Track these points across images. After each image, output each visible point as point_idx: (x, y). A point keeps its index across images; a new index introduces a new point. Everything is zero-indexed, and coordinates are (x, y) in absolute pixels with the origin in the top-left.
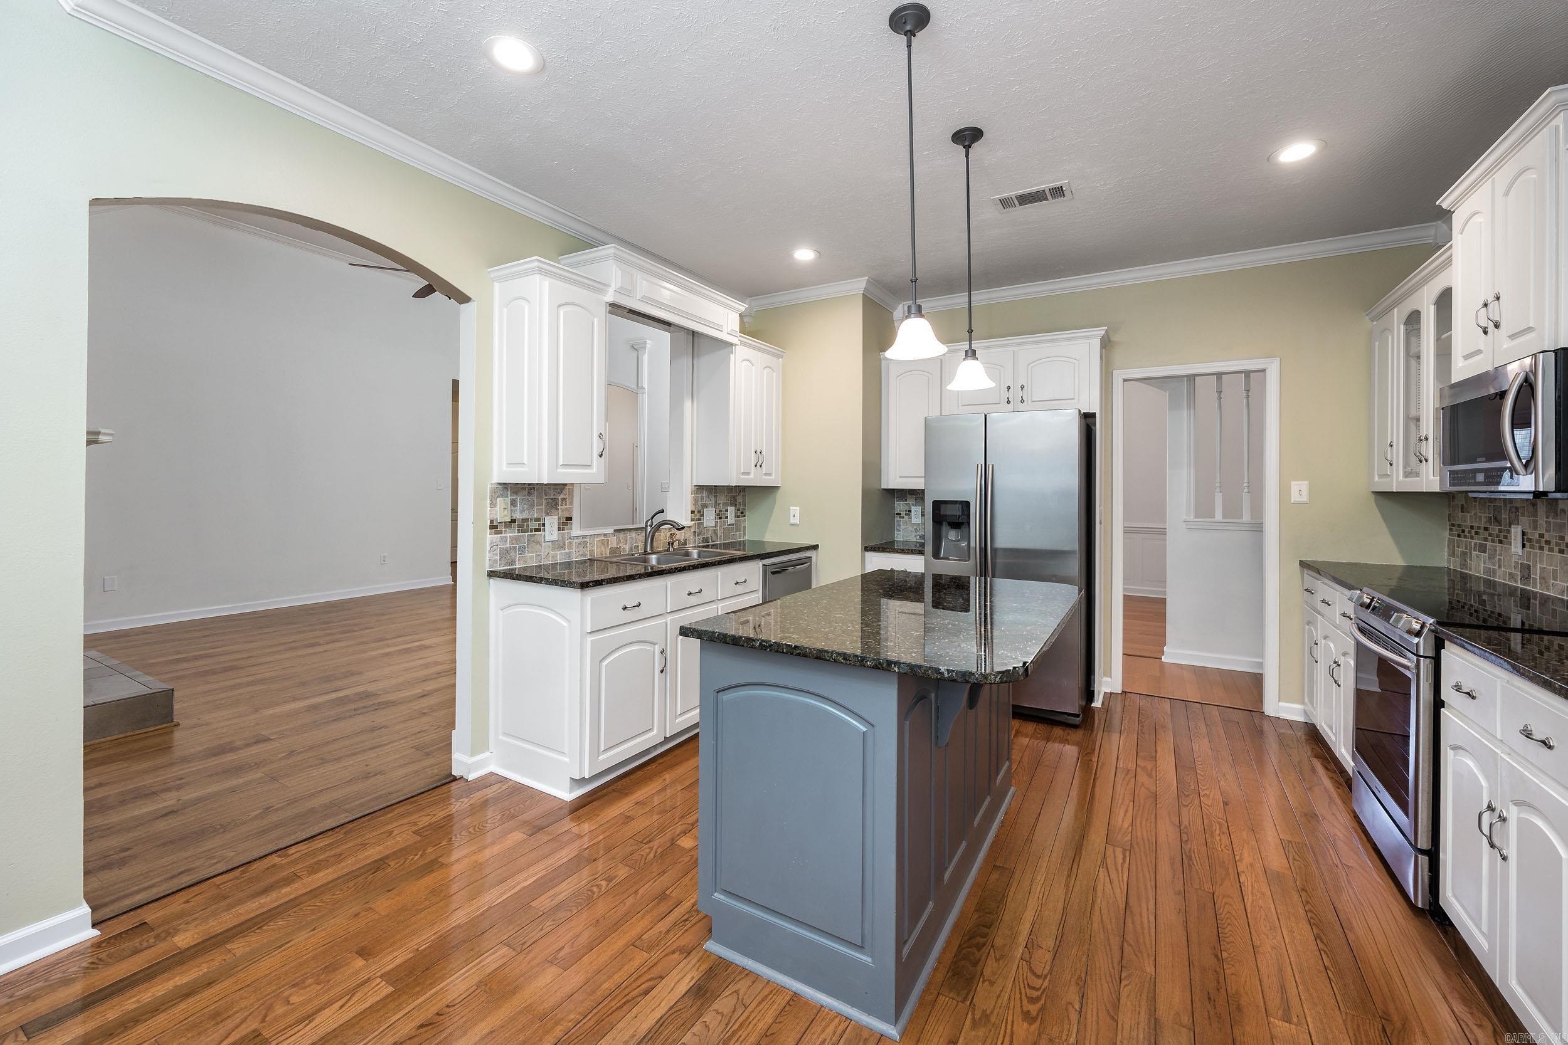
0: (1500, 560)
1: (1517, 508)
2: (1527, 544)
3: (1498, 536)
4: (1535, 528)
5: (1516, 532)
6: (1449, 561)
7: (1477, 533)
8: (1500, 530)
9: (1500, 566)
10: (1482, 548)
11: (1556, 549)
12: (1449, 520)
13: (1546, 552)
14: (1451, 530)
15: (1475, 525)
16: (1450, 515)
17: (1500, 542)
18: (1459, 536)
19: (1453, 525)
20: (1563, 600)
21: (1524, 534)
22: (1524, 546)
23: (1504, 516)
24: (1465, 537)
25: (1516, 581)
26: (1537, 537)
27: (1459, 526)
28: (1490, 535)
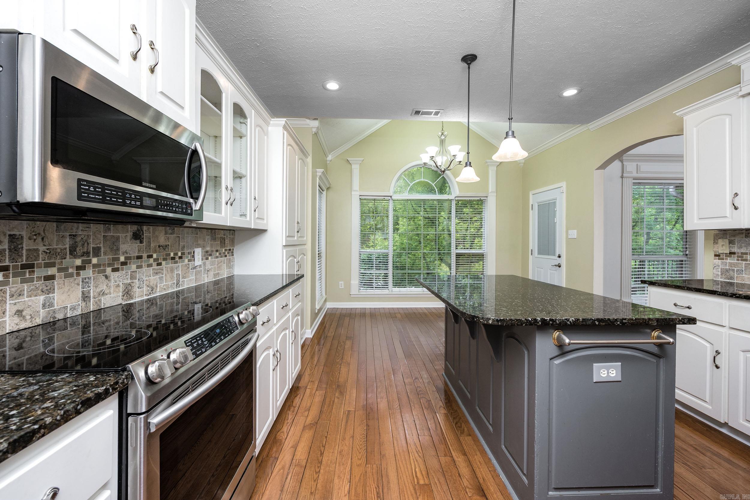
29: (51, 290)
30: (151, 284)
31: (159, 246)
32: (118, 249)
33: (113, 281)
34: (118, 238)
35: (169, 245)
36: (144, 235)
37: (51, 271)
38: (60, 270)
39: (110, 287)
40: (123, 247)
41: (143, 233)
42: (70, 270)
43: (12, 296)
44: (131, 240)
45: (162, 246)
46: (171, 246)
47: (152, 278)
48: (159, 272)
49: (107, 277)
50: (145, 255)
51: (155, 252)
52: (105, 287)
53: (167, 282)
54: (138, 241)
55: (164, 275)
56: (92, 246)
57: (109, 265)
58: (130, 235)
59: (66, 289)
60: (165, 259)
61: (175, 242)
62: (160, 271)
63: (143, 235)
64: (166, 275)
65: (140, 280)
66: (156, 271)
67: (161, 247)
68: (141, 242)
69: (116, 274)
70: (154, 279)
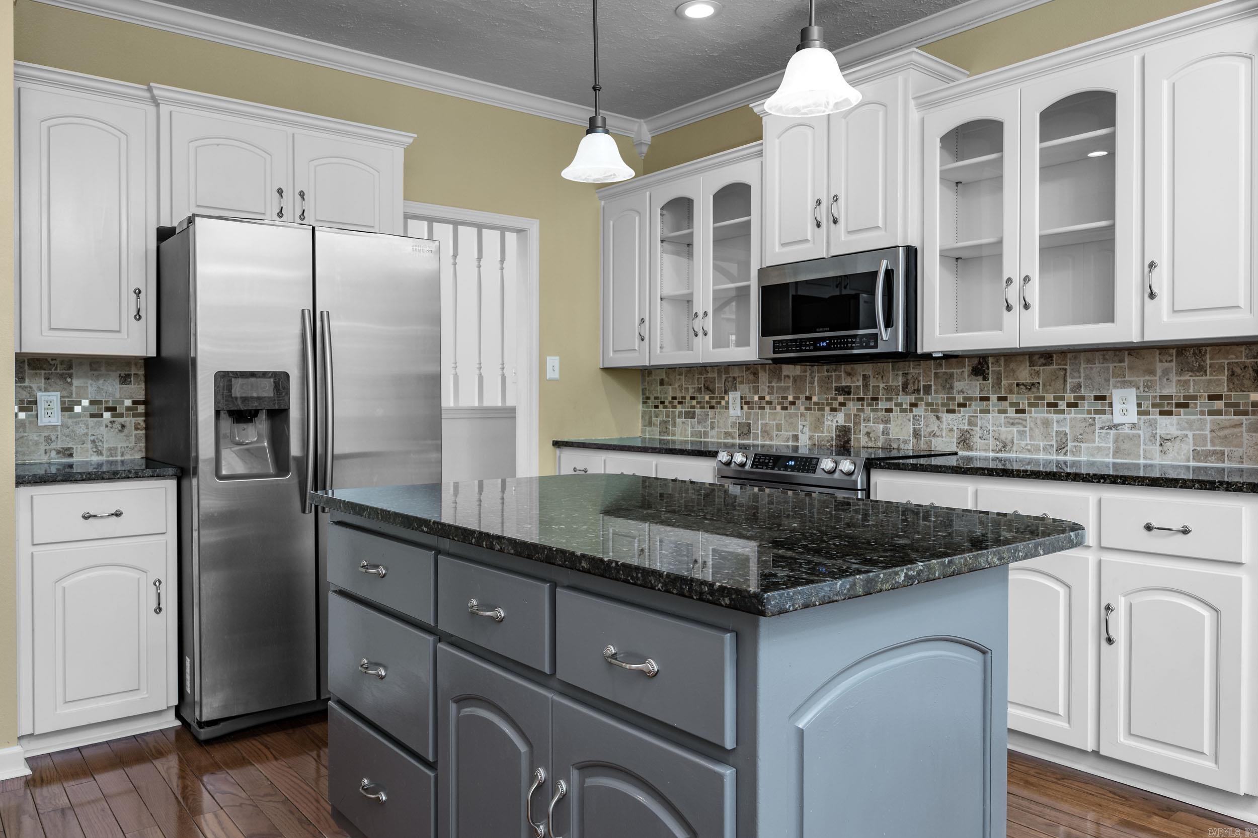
0: (712, 423)
1: (734, 378)
2: (745, 407)
3: (708, 402)
4: (756, 392)
5: (734, 397)
6: (643, 432)
7: (680, 403)
8: (711, 398)
9: (713, 428)
10: (691, 415)
11: (779, 407)
12: (643, 394)
13: (767, 410)
14: (644, 403)
15: (679, 395)
16: (643, 390)
17: (712, 407)
18: (656, 407)
19: (648, 398)
20: (788, 446)
21: (742, 398)
22: (742, 408)
23: (719, 385)
24: (665, 407)
25: (733, 438)
26: (756, 398)
27: (656, 398)
28: (698, 403)
29: (887, 421)
30: (1003, 437)
31: (1018, 385)
32: (952, 388)
33: (945, 423)
34: (951, 376)
35: (1039, 383)
36: (990, 369)
37: (888, 405)
38: (897, 405)
39: (942, 430)
40: (958, 385)
41: (988, 367)
42: (905, 406)
43: (864, 420)
44: (969, 376)
45: (1023, 384)
46: (1044, 385)
47: (1003, 429)
48: (1019, 424)
49: (938, 418)
50: (994, 397)
51: (1011, 392)
52: (936, 429)
53: (1034, 440)
54: (981, 378)
55: (1027, 429)
56: (922, 383)
57: (943, 405)
58: (967, 370)
59: (899, 422)
60: (1030, 405)
61: (1054, 378)
62: (1020, 421)
63: (988, 369)
64: (1031, 429)
65: (984, 428)
66: (1011, 421)
67: (1022, 387)
68: (985, 379)
69: (951, 416)
70: (1009, 432)
